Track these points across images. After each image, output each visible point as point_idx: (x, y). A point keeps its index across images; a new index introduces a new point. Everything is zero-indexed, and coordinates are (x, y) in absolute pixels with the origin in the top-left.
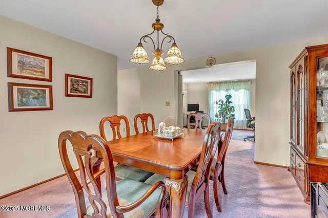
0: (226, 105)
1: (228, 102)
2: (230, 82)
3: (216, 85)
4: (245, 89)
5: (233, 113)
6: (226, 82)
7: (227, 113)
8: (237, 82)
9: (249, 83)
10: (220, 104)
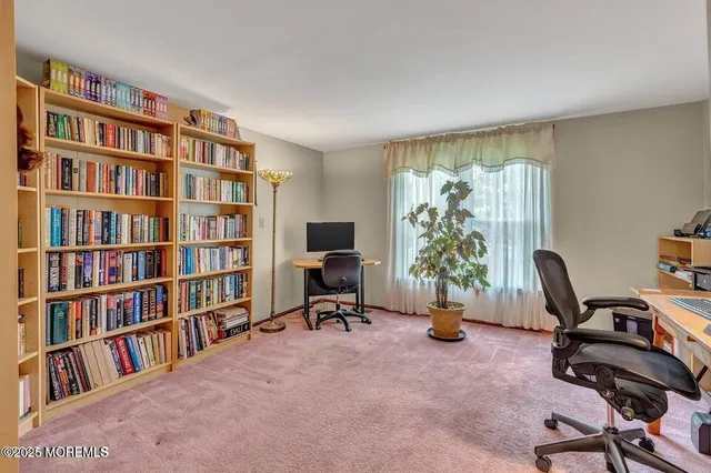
0: (450, 227)
1: (457, 212)
2: (468, 136)
3: (413, 152)
4: (529, 159)
5: (482, 261)
6: (451, 137)
7: (451, 261)
8: (494, 133)
9: (547, 134)
10: (423, 224)
